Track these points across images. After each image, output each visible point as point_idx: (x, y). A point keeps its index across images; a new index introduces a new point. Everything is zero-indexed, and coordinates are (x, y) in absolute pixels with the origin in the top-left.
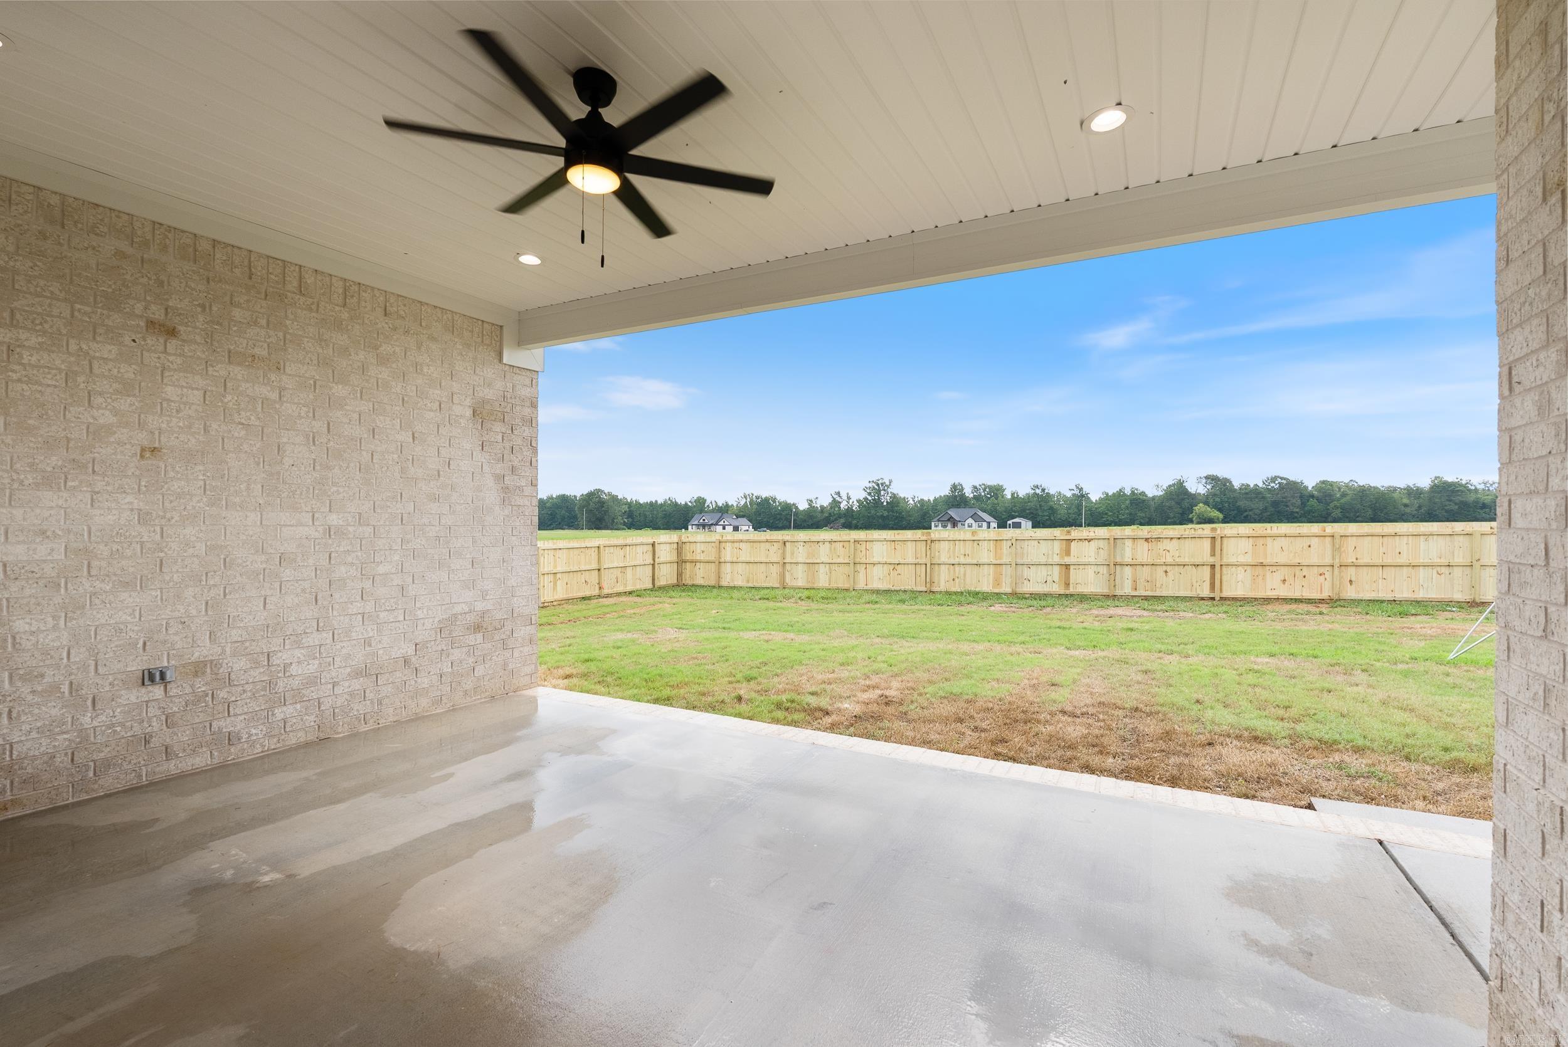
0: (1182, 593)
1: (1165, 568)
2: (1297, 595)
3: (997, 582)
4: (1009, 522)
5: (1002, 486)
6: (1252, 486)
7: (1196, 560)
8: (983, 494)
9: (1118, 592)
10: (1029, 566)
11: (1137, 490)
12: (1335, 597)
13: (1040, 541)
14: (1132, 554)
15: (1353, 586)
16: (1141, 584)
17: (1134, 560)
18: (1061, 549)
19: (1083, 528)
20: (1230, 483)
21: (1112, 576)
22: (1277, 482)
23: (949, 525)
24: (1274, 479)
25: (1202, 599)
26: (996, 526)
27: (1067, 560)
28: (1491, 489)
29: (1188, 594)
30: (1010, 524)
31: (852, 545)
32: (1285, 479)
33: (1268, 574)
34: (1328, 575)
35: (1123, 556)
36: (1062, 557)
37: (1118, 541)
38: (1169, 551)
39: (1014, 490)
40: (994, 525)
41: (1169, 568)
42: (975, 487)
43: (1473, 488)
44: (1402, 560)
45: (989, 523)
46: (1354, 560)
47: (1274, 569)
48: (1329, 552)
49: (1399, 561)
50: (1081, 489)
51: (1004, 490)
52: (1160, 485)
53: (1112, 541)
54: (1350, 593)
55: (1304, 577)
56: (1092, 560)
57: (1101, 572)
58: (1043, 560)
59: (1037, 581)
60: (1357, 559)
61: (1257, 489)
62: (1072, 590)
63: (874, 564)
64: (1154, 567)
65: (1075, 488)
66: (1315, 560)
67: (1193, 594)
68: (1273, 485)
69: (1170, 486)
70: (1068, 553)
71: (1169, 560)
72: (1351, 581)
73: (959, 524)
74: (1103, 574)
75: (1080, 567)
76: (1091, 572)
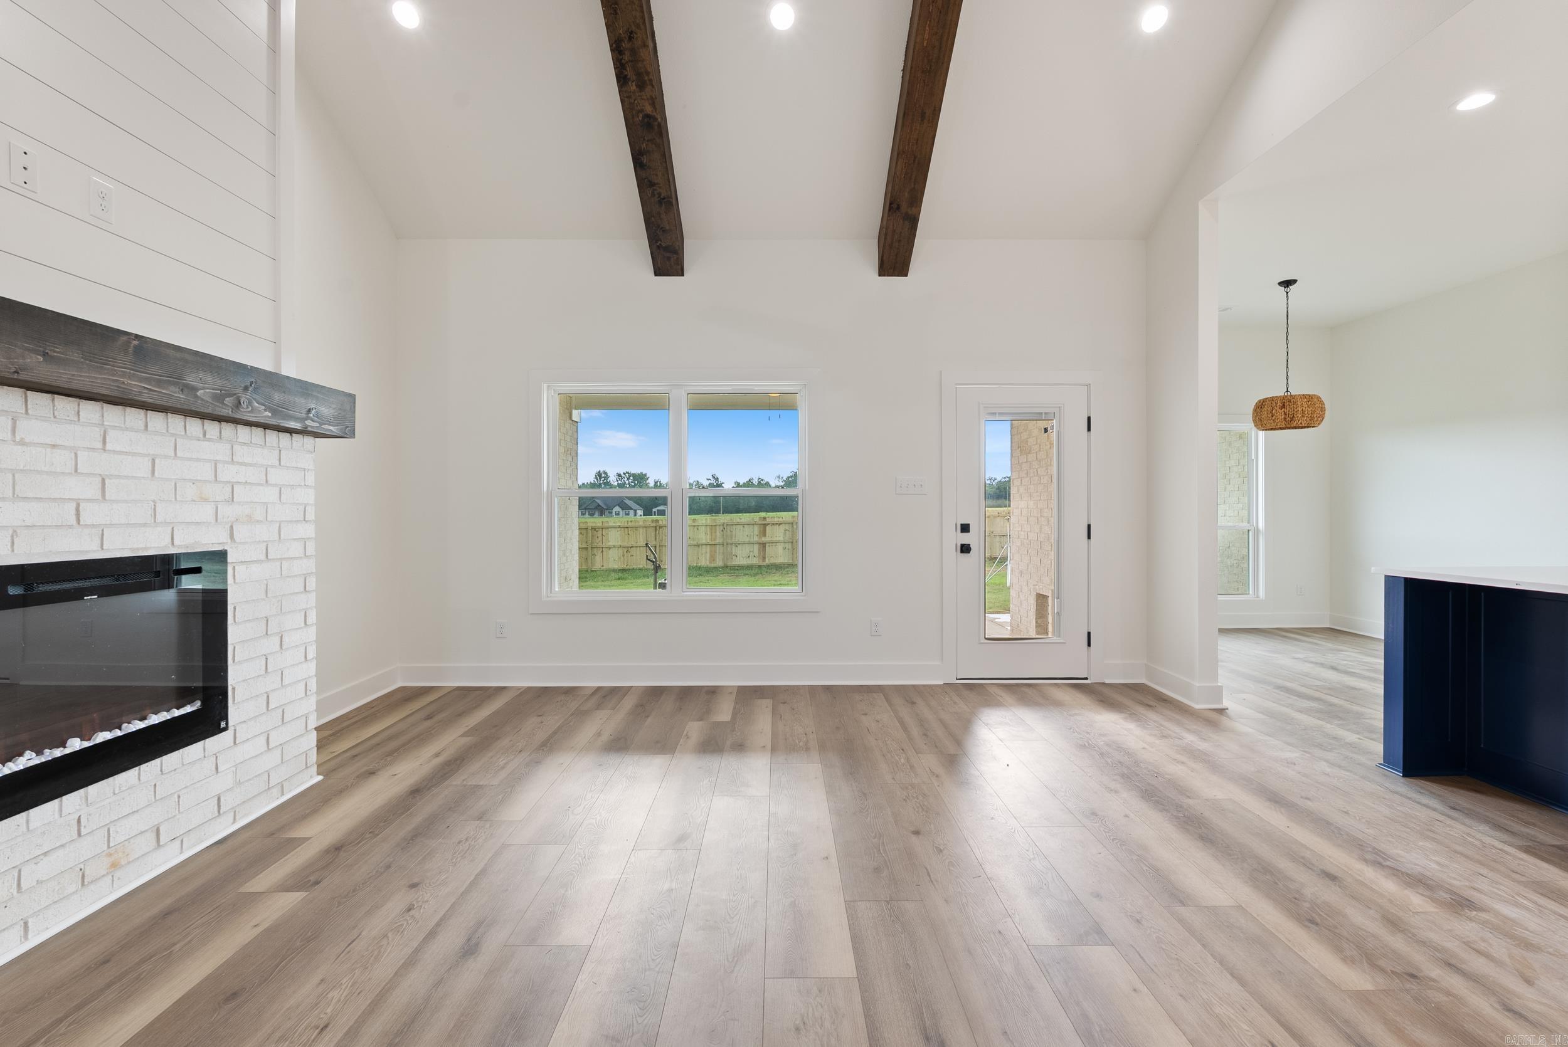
3: (713, 558)
4: (654, 510)
5: (645, 475)
8: (627, 482)
10: (736, 545)
11: (762, 480)
13: (745, 526)
18: (760, 531)
19: (721, 515)
23: (597, 513)
26: (642, 514)
27: (764, 539)
30: (655, 512)
31: (590, 531)
36: (760, 538)
39: (657, 479)
40: (640, 512)
42: (619, 475)
45: (635, 511)
50: (717, 479)
51: (647, 479)
52: (781, 476)
56: (781, 539)
58: (747, 540)
59: (743, 556)
63: (610, 548)
65: (711, 478)
69: (789, 477)
70: (764, 534)
73: (607, 512)
74: (788, 549)
75: (773, 544)
76: (780, 547)
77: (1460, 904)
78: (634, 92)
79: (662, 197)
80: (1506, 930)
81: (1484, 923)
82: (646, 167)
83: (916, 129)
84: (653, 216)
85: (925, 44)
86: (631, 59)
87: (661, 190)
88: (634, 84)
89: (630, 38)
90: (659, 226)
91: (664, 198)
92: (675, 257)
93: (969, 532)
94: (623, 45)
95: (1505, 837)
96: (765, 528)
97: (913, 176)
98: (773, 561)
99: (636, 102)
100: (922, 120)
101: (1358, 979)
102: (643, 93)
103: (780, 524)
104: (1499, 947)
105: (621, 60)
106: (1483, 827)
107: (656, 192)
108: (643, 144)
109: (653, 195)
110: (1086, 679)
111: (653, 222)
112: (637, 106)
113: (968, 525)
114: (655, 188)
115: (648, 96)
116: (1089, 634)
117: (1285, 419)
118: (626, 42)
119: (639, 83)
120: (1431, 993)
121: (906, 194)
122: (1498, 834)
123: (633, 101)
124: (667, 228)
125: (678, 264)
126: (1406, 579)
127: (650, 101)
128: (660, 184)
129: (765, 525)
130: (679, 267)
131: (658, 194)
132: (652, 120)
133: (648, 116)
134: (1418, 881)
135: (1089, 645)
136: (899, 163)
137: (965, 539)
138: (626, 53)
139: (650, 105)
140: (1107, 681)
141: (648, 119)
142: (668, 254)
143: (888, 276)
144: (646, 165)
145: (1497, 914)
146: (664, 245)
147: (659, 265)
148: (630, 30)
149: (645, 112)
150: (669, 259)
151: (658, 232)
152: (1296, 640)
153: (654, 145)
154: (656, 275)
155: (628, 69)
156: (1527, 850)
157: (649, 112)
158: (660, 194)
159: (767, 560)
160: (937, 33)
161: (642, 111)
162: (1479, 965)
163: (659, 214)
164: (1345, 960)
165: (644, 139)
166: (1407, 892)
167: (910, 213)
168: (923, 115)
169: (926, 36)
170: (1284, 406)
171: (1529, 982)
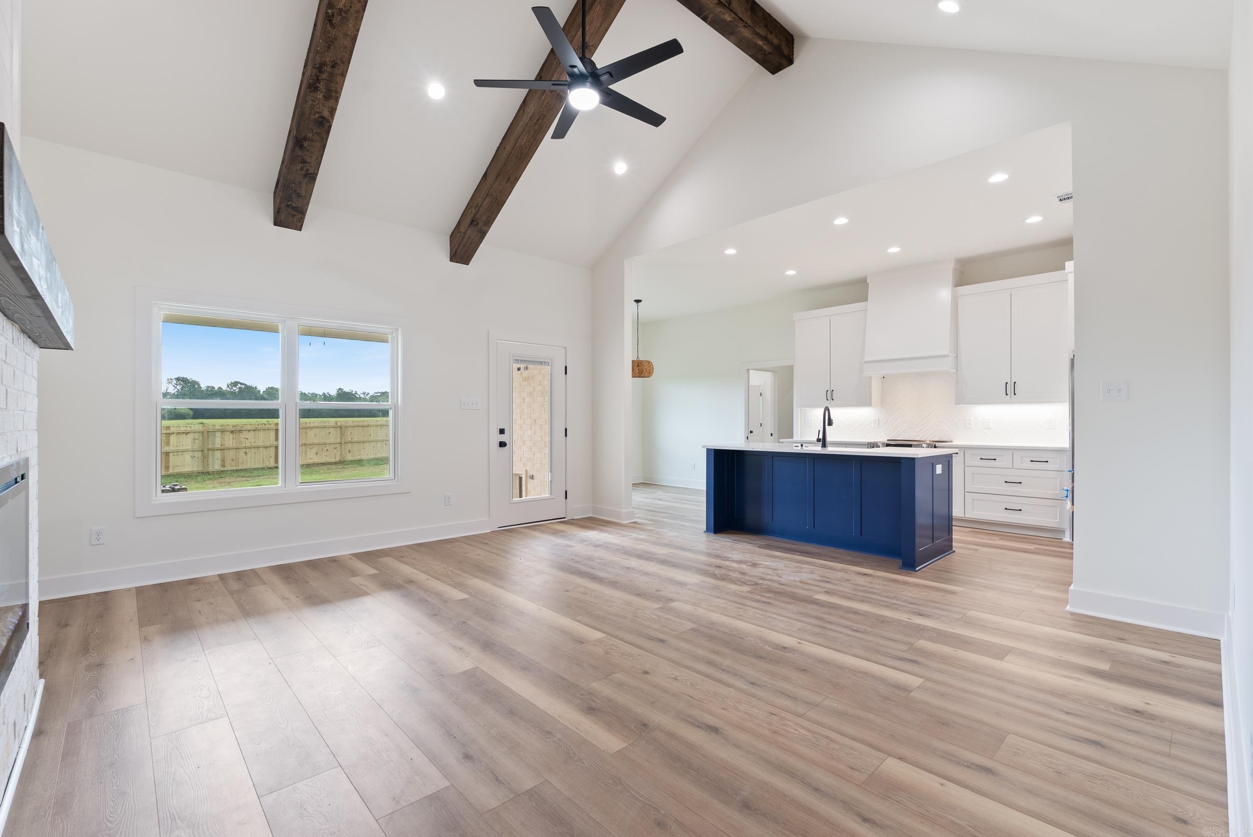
0: (257, 466)
1: (245, 450)
2: (323, 460)
6: (216, 389)
7: (266, 444)
9: (211, 469)
12: (343, 460)
14: (221, 442)
15: (350, 454)
16: (228, 463)
17: (223, 446)
20: (199, 385)
21: (205, 458)
22: (238, 387)
24: (235, 384)
25: (270, 468)
28: (367, 397)
29: (261, 466)
32: (243, 384)
33: (308, 450)
34: (338, 449)
35: (214, 443)
37: (210, 434)
38: (247, 439)
41: (248, 450)
43: (358, 396)
44: (371, 439)
46: (350, 440)
47: (312, 446)
48: (339, 436)
49: (370, 439)
53: (205, 434)
54: (349, 457)
55: (327, 450)
56: (189, 447)
57: (196, 456)
60: (352, 439)
61: (221, 391)
62: (171, 471)
64: (237, 450)
66: (332, 441)
67: (264, 466)
68: (234, 388)
71: (248, 445)
72: (349, 451)
74: (198, 458)
75: (179, 454)
76: (187, 457)
77: (755, 565)
78: (319, 99)
79: (309, 172)
80: (768, 567)
81: (763, 567)
82: (304, 149)
83: (502, 185)
84: (294, 183)
85: (522, 144)
86: (327, 78)
87: (310, 168)
88: (322, 94)
89: (333, 67)
90: (295, 191)
91: (310, 174)
92: (300, 216)
93: (504, 433)
94: (326, 68)
95: (752, 545)
96: (169, 438)
97: (492, 210)
98: (177, 470)
99: (318, 106)
100: (508, 181)
101: (746, 588)
102: (327, 103)
103: (187, 433)
104: (770, 572)
105: (319, 76)
106: (746, 544)
107: (305, 168)
108: (310, 133)
109: (302, 169)
110: (565, 518)
111: (292, 187)
112: (317, 108)
113: (504, 429)
114: (306, 165)
115: (330, 106)
116: (566, 492)
117: (639, 372)
118: (328, 67)
119: (326, 95)
120: (763, 586)
121: (484, 218)
122: (750, 545)
123: (315, 104)
124: (303, 194)
125: (300, 221)
126: (714, 449)
127: (330, 110)
128: (311, 163)
129: (169, 434)
130: (301, 223)
131: (306, 169)
132: (325, 121)
133: (323, 118)
134: (740, 562)
135: (566, 498)
136: (486, 200)
137: (503, 438)
138: (326, 73)
139: (329, 111)
140: (575, 518)
141: (322, 120)
142: (294, 213)
143: (456, 262)
144: (305, 148)
145: (764, 565)
146: (294, 205)
147: (282, 219)
148: (335, 62)
149: (322, 115)
150: (294, 216)
151: (293, 195)
152: (637, 490)
153: (319, 138)
154: (276, 224)
155: (322, 83)
156: (760, 547)
157: (325, 116)
158: (307, 170)
159: (171, 468)
160: (530, 141)
161: (320, 113)
162: (768, 577)
163: (301, 183)
164: (739, 585)
165: (312, 131)
166: (740, 565)
167: (483, 229)
168: (509, 179)
169: (524, 141)
170: (638, 366)
171: (781, 577)
